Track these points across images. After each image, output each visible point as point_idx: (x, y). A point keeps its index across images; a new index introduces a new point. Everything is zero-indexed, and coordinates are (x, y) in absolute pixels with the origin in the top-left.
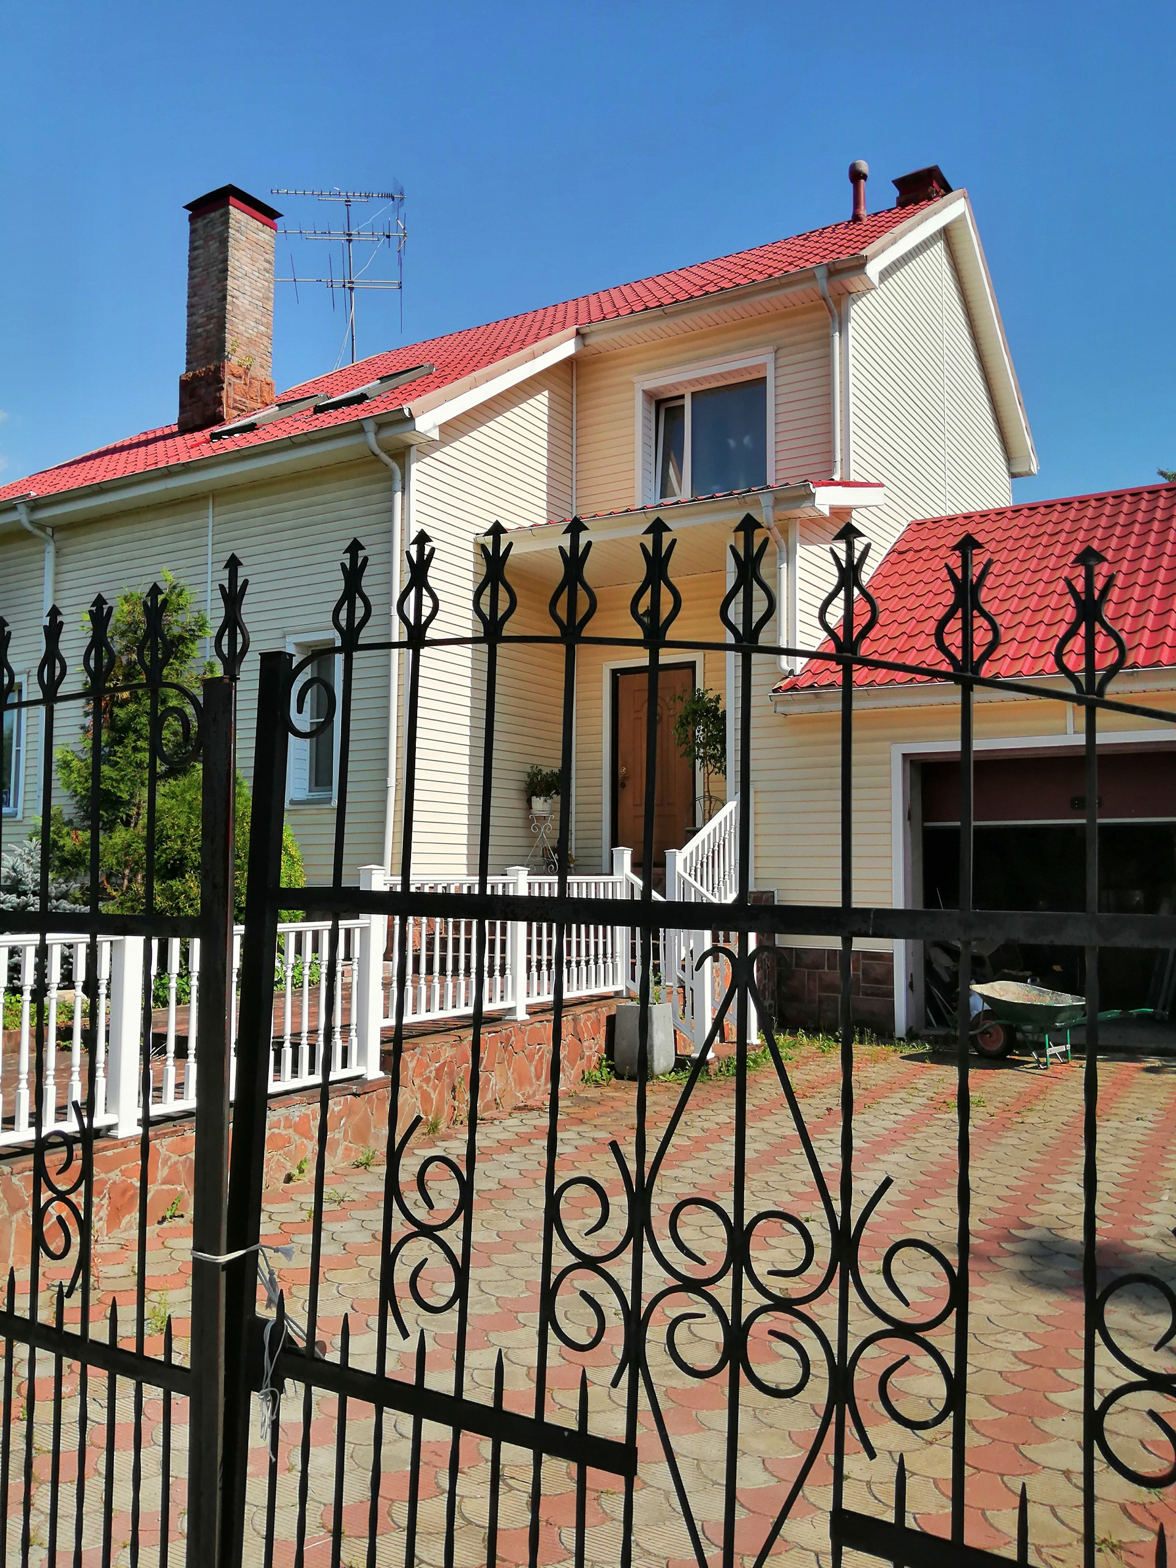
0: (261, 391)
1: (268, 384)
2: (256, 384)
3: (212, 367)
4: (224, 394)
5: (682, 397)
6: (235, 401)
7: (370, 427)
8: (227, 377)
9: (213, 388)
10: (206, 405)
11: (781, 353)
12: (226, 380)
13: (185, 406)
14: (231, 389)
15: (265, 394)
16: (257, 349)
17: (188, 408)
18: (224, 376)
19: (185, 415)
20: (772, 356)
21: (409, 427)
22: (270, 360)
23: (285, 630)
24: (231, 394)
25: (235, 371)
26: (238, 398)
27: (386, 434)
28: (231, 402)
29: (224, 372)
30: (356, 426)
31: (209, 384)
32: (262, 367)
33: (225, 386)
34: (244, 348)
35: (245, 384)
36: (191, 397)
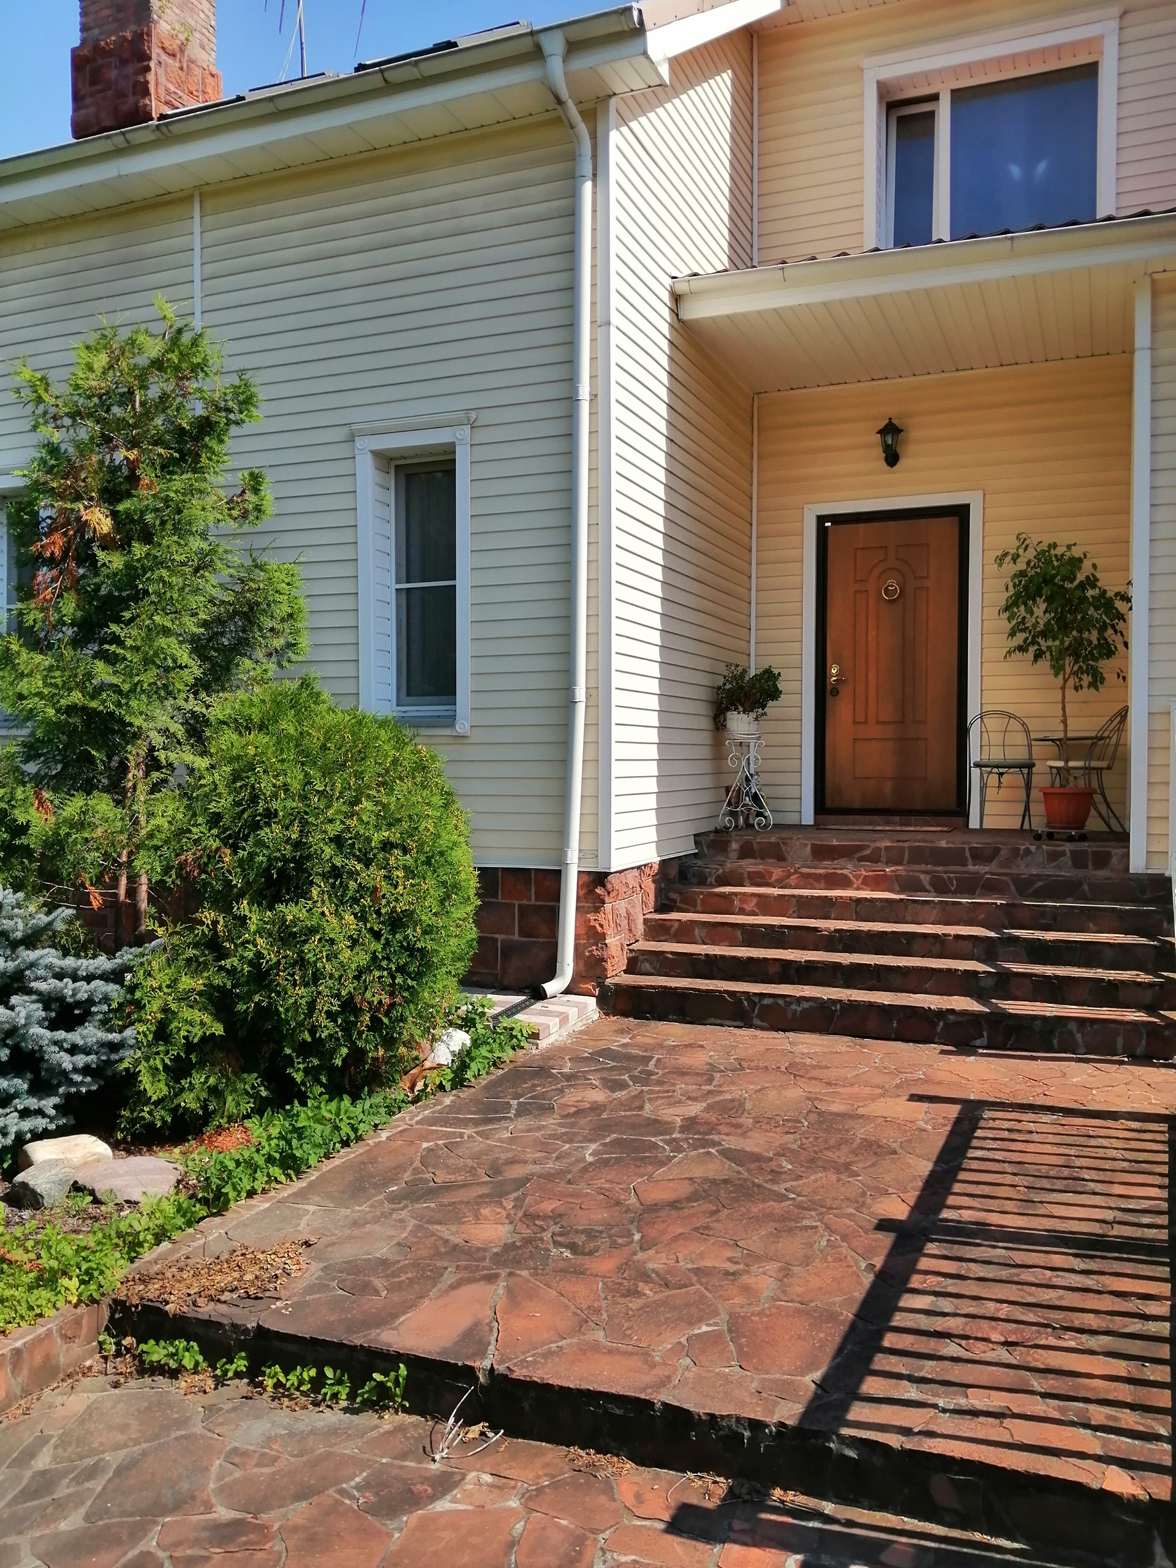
0: (204, 83)
1: (213, 76)
2: (197, 71)
3: (128, 35)
4: (151, 77)
5: (935, 97)
6: (168, 92)
7: (554, 45)
8: (156, 52)
9: (130, 69)
10: (121, 95)
11: (1128, 19)
12: (154, 56)
13: (83, 98)
14: (161, 72)
15: (209, 90)
16: (195, 16)
17: (89, 101)
18: (149, 48)
19: (83, 112)
20: (1114, 24)
21: (632, 46)
22: (214, 40)
23: (354, 427)
24: (162, 79)
25: (167, 44)
26: (172, 88)
27: (583, 62)
28: (162, 92)
29: (149, 41)
30: (527, 45)
31: (124, 62)
32: (203, 47)
33: (152, 64)
34: (177, 11)
35: (181, 69)
36: (93, 82)
